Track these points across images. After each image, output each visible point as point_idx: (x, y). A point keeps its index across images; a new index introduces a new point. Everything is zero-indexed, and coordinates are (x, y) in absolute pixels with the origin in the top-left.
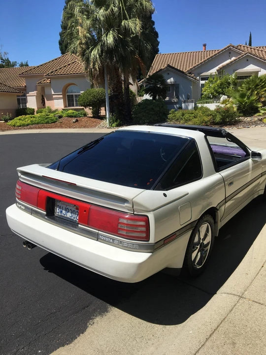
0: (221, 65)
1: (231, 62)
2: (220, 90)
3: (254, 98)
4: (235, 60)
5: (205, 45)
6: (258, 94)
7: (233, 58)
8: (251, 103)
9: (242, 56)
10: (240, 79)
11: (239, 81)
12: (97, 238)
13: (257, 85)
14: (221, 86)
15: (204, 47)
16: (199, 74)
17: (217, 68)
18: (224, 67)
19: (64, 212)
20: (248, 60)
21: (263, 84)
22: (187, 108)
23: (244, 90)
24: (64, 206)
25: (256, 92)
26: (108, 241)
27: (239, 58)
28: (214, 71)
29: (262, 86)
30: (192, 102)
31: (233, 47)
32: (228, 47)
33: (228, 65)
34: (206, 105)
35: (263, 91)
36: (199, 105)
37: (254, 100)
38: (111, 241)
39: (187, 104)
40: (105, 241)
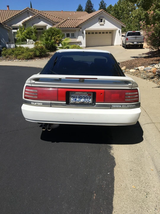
0: (24, 20)
1: (30, 19)
2: (28, 36)
3: (53, 41)
4: (32, 18)
5: (8, 6)
6: (54, 39)
7: (31, 17)
8: (52, 44)
9: (36, 16)
10: (39, 30)
11: (38, 31)
12: (110, 107)
13: (53, 34)
14: (28, 33)
15: (8, 7)
16: (11, 25)
17: (22, 22)
18: (26, 22)
19: (78, 99)
20: (39, 18)
21: (56, 33)
22: (10, 47)
23: (47, 36)
24: (78, 96)
25: (53, 38)
26: (118, 107)
27: (34, 17)
28: (20, 24)
29: (56, 34)
30: (13, 43)
31: (30, 9)
32: (27, 9)
33: (28, 20)
34: (22, 46)
35: (57, 37)
36: (18, 46)
37: (53, 42)
38: (120, 106)
39: (10, 45)
40: (116, 107)
